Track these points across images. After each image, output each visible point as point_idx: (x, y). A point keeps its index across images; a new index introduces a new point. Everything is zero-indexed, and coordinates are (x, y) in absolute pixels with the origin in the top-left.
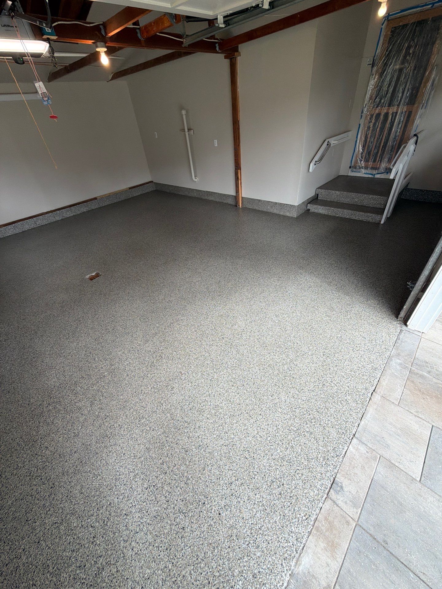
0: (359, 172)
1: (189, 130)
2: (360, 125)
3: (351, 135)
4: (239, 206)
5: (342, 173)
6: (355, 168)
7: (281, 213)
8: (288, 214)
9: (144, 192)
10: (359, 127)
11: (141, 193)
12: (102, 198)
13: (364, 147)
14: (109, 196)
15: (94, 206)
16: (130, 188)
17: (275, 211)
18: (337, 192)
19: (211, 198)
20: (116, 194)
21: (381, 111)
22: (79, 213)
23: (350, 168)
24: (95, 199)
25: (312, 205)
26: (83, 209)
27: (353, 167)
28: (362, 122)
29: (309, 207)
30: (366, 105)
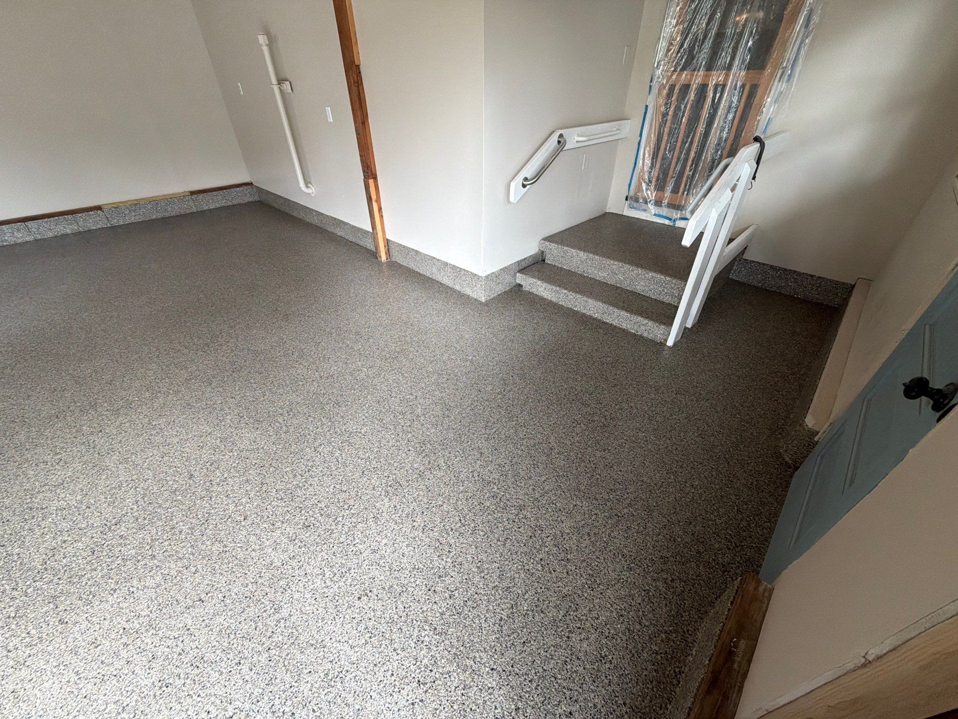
0: (645, 210)
1: (280, 81)
2: (647, 106)
3: (629, 128)
4: (380, 257)
5: (611, 208)
6: (636, 200)
7: (457, 287)
8: (468, 291)
9: (230, 203)
10: (645, 113)
11: (223, 204)
12: (116, 207)
13: (654, 156)
14: (136, 205)
15: (93, 223)
16: (192, 193)
17: (446, 281)
18: (581, 254)
19: (339, 232)
20: (154, 202)
21: (691, 80)
22: (50, 234)
23: (627, 199)
24: (99, 208)
25: (525, 277)
26: (66, 228)
27: (631, 198)
28: (651, 101)
29: (520, 279)
30: (658, 63)
